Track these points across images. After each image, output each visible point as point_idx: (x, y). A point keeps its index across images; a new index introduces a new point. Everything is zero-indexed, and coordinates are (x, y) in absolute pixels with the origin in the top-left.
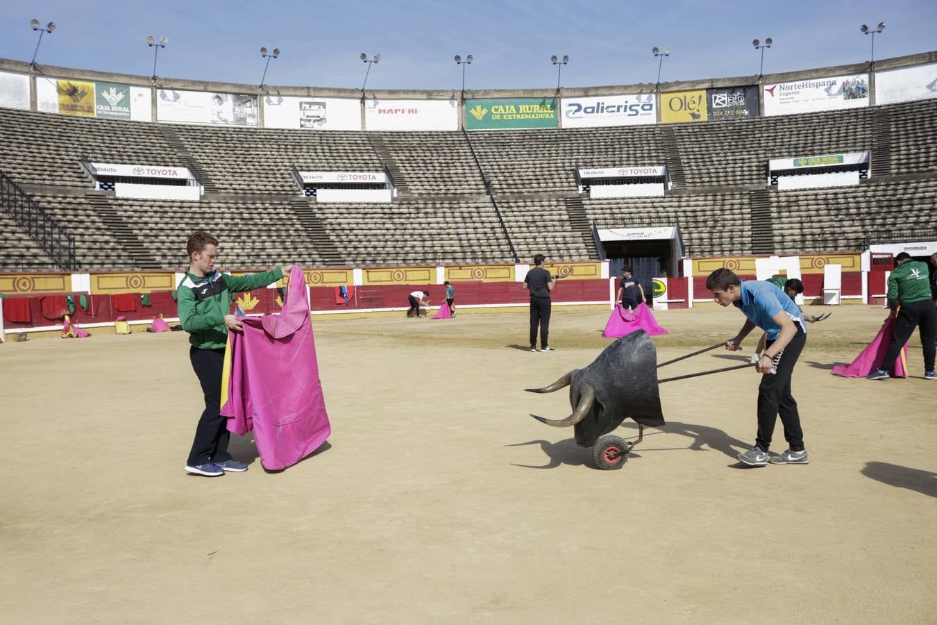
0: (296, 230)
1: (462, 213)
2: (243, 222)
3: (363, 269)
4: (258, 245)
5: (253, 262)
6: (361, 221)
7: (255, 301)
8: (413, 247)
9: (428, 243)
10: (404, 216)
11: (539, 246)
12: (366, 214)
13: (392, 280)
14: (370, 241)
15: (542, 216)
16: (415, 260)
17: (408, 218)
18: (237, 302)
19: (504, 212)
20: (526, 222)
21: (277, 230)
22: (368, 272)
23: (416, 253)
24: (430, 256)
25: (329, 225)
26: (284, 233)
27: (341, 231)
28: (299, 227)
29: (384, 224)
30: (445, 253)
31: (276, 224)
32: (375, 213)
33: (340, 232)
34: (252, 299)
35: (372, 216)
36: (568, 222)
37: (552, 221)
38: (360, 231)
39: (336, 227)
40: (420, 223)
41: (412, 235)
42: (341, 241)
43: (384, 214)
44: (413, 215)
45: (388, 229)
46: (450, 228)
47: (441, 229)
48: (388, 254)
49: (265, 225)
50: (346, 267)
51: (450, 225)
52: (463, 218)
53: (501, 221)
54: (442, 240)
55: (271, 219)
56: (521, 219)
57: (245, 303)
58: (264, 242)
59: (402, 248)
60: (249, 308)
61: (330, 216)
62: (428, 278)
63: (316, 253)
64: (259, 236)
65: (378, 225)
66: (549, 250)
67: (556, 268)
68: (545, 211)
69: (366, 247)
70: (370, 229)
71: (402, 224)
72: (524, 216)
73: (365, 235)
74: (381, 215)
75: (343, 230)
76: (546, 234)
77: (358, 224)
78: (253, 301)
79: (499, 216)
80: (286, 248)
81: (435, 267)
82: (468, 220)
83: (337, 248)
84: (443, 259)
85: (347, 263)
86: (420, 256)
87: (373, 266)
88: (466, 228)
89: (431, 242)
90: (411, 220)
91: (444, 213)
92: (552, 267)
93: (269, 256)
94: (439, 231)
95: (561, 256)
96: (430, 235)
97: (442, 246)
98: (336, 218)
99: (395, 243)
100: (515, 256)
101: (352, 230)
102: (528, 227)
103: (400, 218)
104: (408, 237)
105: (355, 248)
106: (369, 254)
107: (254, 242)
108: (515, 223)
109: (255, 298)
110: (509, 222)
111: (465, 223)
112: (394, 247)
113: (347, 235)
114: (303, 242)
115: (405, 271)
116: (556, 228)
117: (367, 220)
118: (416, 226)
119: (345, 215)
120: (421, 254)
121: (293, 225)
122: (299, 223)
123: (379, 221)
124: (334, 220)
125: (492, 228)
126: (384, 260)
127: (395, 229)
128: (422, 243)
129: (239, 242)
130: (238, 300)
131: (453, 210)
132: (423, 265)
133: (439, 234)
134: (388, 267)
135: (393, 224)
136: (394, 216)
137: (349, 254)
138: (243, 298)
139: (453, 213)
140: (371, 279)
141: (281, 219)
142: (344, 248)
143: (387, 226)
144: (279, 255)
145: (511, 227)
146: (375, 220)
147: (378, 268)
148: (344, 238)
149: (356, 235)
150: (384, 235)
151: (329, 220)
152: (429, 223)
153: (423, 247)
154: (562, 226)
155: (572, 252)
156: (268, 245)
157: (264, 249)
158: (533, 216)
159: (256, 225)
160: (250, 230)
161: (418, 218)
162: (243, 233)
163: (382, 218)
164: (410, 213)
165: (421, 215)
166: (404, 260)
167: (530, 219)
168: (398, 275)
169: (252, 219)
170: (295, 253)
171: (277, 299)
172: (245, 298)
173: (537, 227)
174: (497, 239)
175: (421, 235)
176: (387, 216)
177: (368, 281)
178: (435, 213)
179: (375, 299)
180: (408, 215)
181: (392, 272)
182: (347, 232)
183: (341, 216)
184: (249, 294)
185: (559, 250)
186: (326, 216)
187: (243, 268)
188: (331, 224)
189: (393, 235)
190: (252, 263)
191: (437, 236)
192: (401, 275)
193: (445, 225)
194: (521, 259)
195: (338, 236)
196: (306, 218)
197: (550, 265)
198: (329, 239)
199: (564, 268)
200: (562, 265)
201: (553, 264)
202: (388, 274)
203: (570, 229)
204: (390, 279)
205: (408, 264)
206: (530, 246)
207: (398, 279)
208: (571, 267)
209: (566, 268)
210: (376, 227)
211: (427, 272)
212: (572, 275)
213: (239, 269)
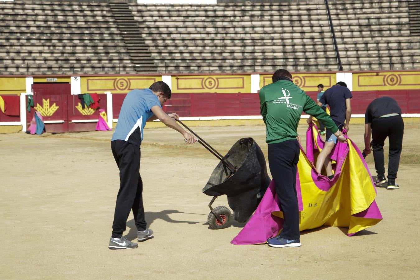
0: (111, 34)
1: (291, 15)
2: (56, 25)
3: (172, 76)
4: (69, 49)
5: (61, 67)
6: (181, 24)
7: (55, 108)
8: (232, 52)
9: (249, 49)
10: (228, 19)
11: (370, 52)
12: (188, 16)
13: (203, 88)
14: (187, 46)
15: (379, 18)
16: (232, 66)
17: (232, 21)
18: (35, 108)
19: (337, 15)
20: (360, 25)
21: (91, 34)
22: (178, 79)
23: (233, 59)
24: (249, 62)
25: (146, 29)
26: (97, 37)
27: (158, 35)
28: (114, 30)
29: (205, 27)
30: (265, 59)
31: (91, 28)
32: (198, 16)
33: (157, 37)
34: (51, 105)
35: (193, 19)
36: (407, 26)
37: (389, 24)
38: (179, 35)
39: (154, 31)
40: (244, 27)
41: (233, 40)
42: (157, 46)
43: (207, 16)
44: (238, 18)
45: (208, 33)
46: (275, 32)
47: (265, 33)
48: (204, 60)
49: (79, 28)
50: (157, 73)
51: (276, 29)
52: (291, 21)
53: (331, 25)
54: (264, 45)
55: (86, 22)
56: (355, 22)
57: (44, 110)
58: (75, 46)
59: (221, 53)
60: (48, 115)
61: (149, 18)
62: (242, 86)
63: (127, 58)
64: (71, 40)
65: (198, 29)
66: (379, 57)
67: (383, 77)
68: (383, 13)
69: (181, 53)
70: (189, 33)
71: (224, 28)
72: (358, 19)
73: (183, 40)
74: (203, 18)
75: (160, 34)
76: (379, 39)
77: (177, 27)
78: (52, 107)
79: (330, 19)
80: (96, 53)
81: (250, 75)
82: (297, 23)
83: (150, 53)
84: (262, 66)
85: (159, 69)
86: (238, 63)
87: (186, 73)
88: (292, 33)
89: (252, 48)
90: (235, 24)
91: (272, 16)
92: (377, 75)
93: (78, 60)
94: (263, 35)
95: (391, 64)
96: (253, 39)
97: (263, 52)
98: (155, 21)
99: (214, 48)
100: (340, 64)
101: (169, 34)
102: (361, 31)
103: (223, 21)
104: (228, 42)
105: (170, 53)
106: (184, 60)
107: (64, 46)
108: (348, 27)
109: (55, 104)
110: (340, 25)
111: (293, 27)
112: (212, 53)
113: (164, 40)
114: (115, 46)
115: (217, 79)
116: (392, 32)
117: (187, 24)
118: (239, 30)
119: (166, 18)
120: (239, 61)
121: (108, 28)
122: (114, 26)
123: (200, 24)
124: (153, 23)
125: (322, 32)
126: (199, 67)
127: (216, 34)
128: (243, 48)
129: (49, 46)
130: (36, 106)
131: (282, 12)
132: (239, 72)
133: (262, 39)
134: (202, 74)
135: (215, 27)
136: (217, 20)
137: (163, 60)
138: (42, 105)
139: (281, 16)
140: (181, 86)
141: (96, 22)
142: (158, 53)
143: (208, 30)
144: (89, 60)
145: (341, 31)
146: (196, 23)
147: (191, 74)
148: (160, 42)
149: (174, 40)
150: (203, 40)
151: (147, 23)
152: (253, 27)
153: (243, 53)
154: (400, 30)
155: (406, 59)
156: (79, 49)
157: (73, 53)
158: (369, 19)
159: (69, 28)
160: (62, 33)
161: (242, 21)
162: (55, 37)
163: (203, 21)
164: (235, 16)
165: (247, 18)
166: (220, 67)
167: (364, 22)
168: (210, 82)
169: (66, 22)
170: (105, 58)
171: (77, 105)
172: (44, 104)
173: (371, 31)
174: (325, 45)
175: (242, 40)
176: (210, 19)
177: (178, 88)
178: (262, 16)
179: (181, 107)
180: (232, 18)
181: (203, 79)
182: (165, 36)
183: (161, 19)
184: (48, 100)
185: (390, 56)
186: (144, 18)
187: (49, 73)
188: (149, 27)
189: (213, 40)
190: (59, 67)
191: (260, 41)
192: (213, 82)
193: (271, 29)
194: (344, 67)
195: (154, 40)
196: (124, 21)
197: (375, 74)
198: (144, 43)
199: (390, 77)
200: (388, 74)
201: (379, 73)
202: (199, 81)
203: (408, 33)
204: (201, 87)
205: (223, 71)
206: (359, 52)
207: (210, 87)
208: (399, 75)
209: (393, 77)
210: (196, 30)
211: (241, 79)
212: (400, 84)
213: (45, 74)
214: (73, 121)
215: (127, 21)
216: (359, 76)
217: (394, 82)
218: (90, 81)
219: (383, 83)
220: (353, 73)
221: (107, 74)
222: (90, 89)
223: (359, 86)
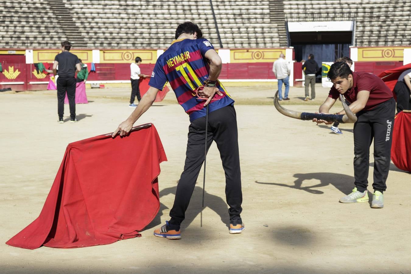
0: (49, 18)
1: (183, 6)
2: (6, 10)
3: (100, 50)
4: (19, 29)
5: (15, 43)
6: (101, 11)
7: (17, 73)
8: (142, 33)
9: (154, 31)
10: (137, 8)
11: (242, 35)
12: (106, 5)
13: (123, 60)
14: (107, 28)
15: (248, 9)
16: (142, 44)
17: (139, 9)
18: (3, 73)
19: (218, 6)
20: (234, 14)
21: (34, 17)
22: (104, 52)
23: (143, 38)
24: (154, 41)
25: (75, 14)
26: (39, 20)
27: (85, 19)
28: (51, 14)
29: (120, 14)
30: (166, 39)
31: (33, 12)
32: (113, 5)
33: (83, 20)
34: (15, 71)
35: (110, 7)
36: (268, 16)
37: (255, 14)
38: (100, 19)
39: (81, 15)
40: (149, 14)
41: (141, 23)
42: (85, 28)
43: (121, 5)
44: (144, 7)
45: (122, 18)
46: (172, 19)
47: (165, 19)
48: (121, 38)
49: (24, 12)
50: (87, 48)
51: (173, 16)
52: (184, 10)
53: (213, 14)
54: (165, 28)
55: (29, 8)
56: (230, 12)
57: (9, 74)
58: (23, 27)
59: (133, 34)
60: (13, 78)
61: (76, 6)
62: (150, 58)
63: (64, 36)
64: (20, 22)
65: (115, 15)
66: (248, 38)
67: (251, 53)
68: (250, 5)
69: (104, 33)
70: (108, 18)
71: (134, 14)
72: (233, 9)
73: (104, 23)
74: (118, 7)
75: (86, 18)
76: (248, 25)
77: (98, 13)
78: (15, 72)
79: (212, 9)
80: (40, 32)
81: (156, 50)
82: (188, 12)
83: (81, 33)
84: (164, 44)
85: (88, 45)
86: (146, 41)
87: (109, 48)
88: (185, 19)
89: (156, 30)
90: (142, 11)
91: (169, 5)
92: (248, 51)
93: (27, 38)
94: (163, 21)
95: (257, 43)
96: (156, 24)
97: (165, 34)
98: (82, 8)
99: (128, 29)
100: (221, 43)
101: (93, 18)
102: (235, 19)
103: (133, 9)
104: (138, 25)
105: (96, 33)
106: (106, 38)
107: (15, 27)
108: (225, 16)
109: (17, 70)
110: (220, 14)
111: (185, 14)
112: (127, 33)
113: (90, 23)
114: (54, 27)
115: (133, 53)
116: (258, 20)
117: (106, 11)
118: (146, 16)
119: (89, 6)
120: (147, 40)
121: (46, 13)
122: (51, 11)
123: (116, 11)
124: (80, 10)
125: (207, 19)
126: (118, 44)
127: (129, 19)
128: (149, 30)
129: (4, 27)
130: (4, 71)
131: (176, 3)
132: (148, 48)
133: (163, 23)
134: (120, 49)
135: (127, 14)
136: (128, 8)
137: (91, 38)
138: (8, 70)
139: (176, 6)
140: (107, 58)
141: (37, 8)
142: (86, 33)
143: (122, 16)
144: (35, 38)
145: (221, 19)
146: (112, 11)
147: (113, 49)
148: (87, 25)
149: (97, 23)
150: (119, 23)
151: (76, 10)
152: (156, 14)
153: (150, 33)
154: (263, 19)
155: (267, 40)
156: (26, 29)
157: (23, 32)
158: (240, 9)
159: (16, 12)
160: (12, 17)
161: (147, 9)
162: (7, 19)
163: (118, 9)
164: (141, 5)
165: (150, 7)
166: (134, 44)
167: (237, 12)
168: (128, 56)
169: (13, 7)
170: (48, 36)
172: (10, 71)
173: (242, 19)
174: (209, 28)
175: (148, 24)
176: (123, 7)
177: (104, 60)
178: (162, 6)
179: (108, 73)
180: (139, 7)
181: (122, 53)
182: (90, 20)
183: (85, 7)
184: (13, 67)
185: (256, 38)
186: (73, 6)
187: (8, 47)
188: (77, 13)
189: (126, 23)
190: (14, 43)
191: (161, 25)
192: (130, 55)
193: (169, 16)
194: (224, 45)
195: (82, 23)
196: (58, 7)
197: (246, 51)
198: (75, 25)
199: (257, 53)
200: (255, 51)
201: (248, 50)
202: (120, 55)
203: (268, 21)
204: (121, 59)
205: (136, 47)
206: (234, 35)
207: (127, 59)
208: (263, 52)
209: (259, 53)
210: (113, 16)
211: (150, 54)
212: (263, 59)
213: (5, 48)
214: (31, 83)
215: (60, 7)
216: (235, 52)
217: (260, 57)
218: (40, 54)
219: (251, 58)
220: (231, 50)
221: (50, 49)
222: (40, 59)
223: (235, 59)
